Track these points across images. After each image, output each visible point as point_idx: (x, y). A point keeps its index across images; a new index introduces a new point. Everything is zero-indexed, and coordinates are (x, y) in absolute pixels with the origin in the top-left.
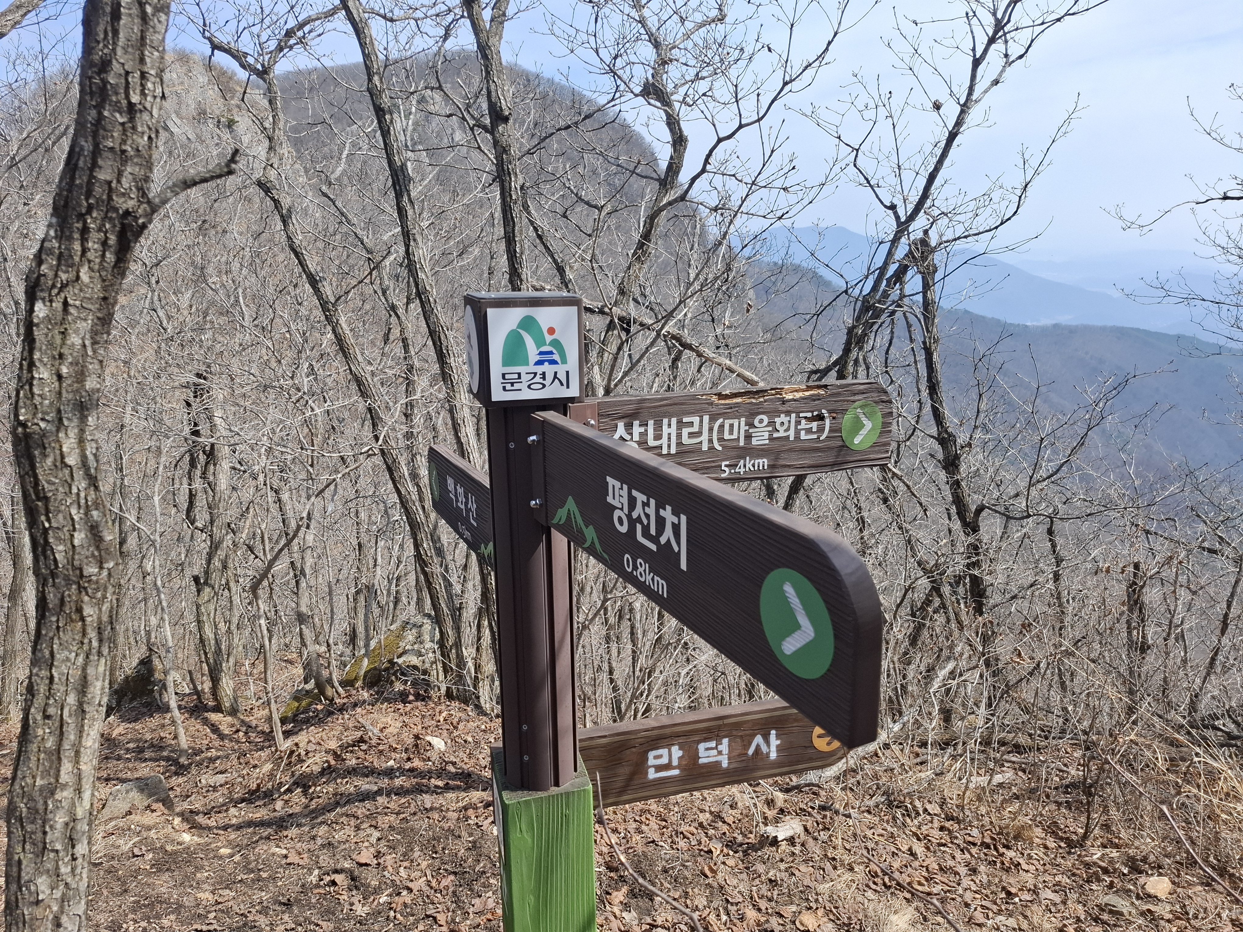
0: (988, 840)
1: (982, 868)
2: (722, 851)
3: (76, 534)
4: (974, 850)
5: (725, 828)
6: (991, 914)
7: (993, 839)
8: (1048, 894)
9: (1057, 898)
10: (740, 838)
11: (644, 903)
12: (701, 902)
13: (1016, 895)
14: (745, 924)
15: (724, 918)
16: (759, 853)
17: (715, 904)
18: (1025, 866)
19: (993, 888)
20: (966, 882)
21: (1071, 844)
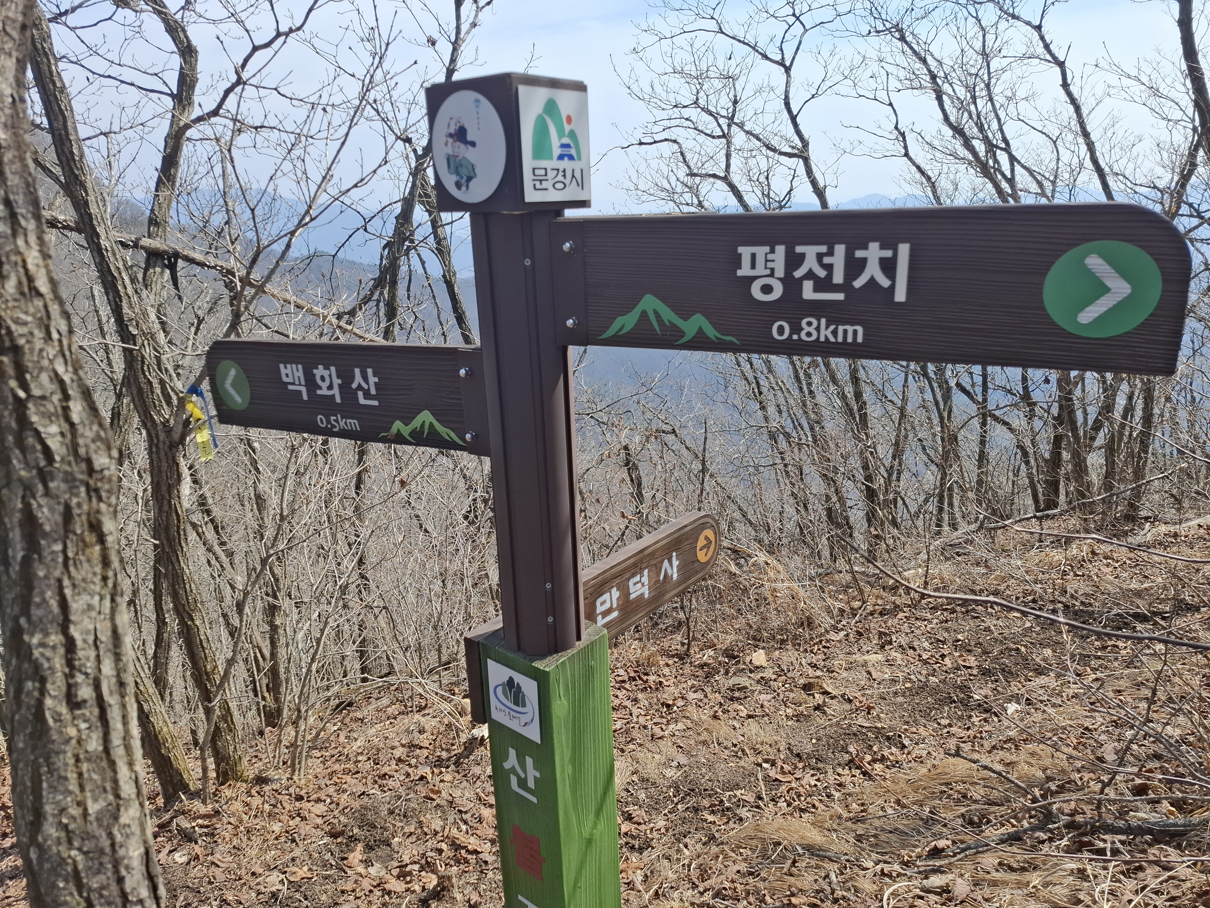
0: (632, 674)
1: (640, 696)
2: (433, 773)
3: (71, 404)
4: (627, 686)
5: (425, 752)
6: (664, 727)
7: (636, 672)
8: (691, 696)
9: (699, 695)
10: (444, 755)
11: (383, 851)
12: (437, 824)
13: (674, 705)
14: (484, 824)
15: (464, 827)
16: (472, 757)
17: (451, 820)
18: (666, 683)
19: (655, 707)
20: (635, 711)
21: (681, 658)
